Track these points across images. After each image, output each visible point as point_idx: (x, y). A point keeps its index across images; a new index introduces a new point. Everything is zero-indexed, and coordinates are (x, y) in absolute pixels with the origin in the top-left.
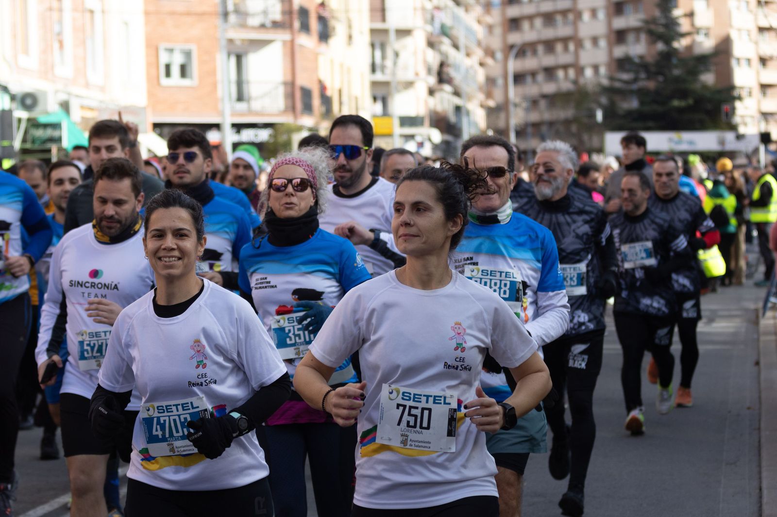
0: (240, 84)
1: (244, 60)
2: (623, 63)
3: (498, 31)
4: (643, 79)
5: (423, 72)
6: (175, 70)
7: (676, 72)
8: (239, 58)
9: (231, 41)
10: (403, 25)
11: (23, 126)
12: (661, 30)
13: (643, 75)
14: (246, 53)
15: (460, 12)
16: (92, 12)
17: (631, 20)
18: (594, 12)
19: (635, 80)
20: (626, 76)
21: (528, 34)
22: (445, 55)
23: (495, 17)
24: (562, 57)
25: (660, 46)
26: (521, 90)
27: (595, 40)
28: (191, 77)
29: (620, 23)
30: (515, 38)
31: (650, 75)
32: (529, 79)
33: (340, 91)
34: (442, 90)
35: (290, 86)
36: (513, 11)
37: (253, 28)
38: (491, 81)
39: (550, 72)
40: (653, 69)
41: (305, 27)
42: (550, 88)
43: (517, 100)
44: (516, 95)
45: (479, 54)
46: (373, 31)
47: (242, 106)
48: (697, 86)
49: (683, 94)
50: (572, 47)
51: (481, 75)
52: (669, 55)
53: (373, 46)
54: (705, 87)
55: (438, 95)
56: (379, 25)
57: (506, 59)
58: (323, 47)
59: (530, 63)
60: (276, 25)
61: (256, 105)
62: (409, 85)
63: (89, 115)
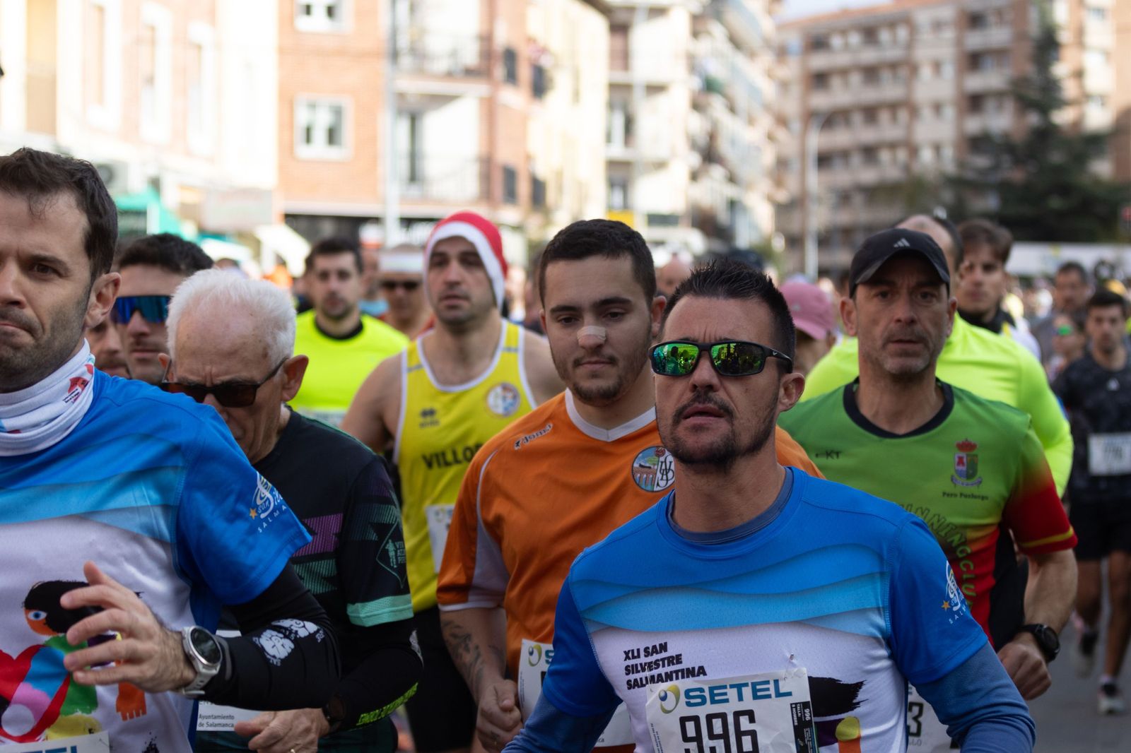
0: (414, 157)
1: (420, 122)
2: (978, 143)
3: (796, 90)
4: (1007, 167)
5: (682, 146)
6: (320, 135)
7: (1056, 157)
8: (414, 119)
9: (401, 96)
10: (656, 77)
12: (1034, 94)
13: (1006, 159)
14: (424, 112)
15: (740, 60)
16: (199, 47)
17: (990, 79)
18: (937, 66)
19: (996, 168)
20: (980, 162)
21: (839, 95)
22: (716, 123)
23: (791, 70)
24: (887, 130)
25: (1033, 119)
26: (827, 177)
27: (938, 108)
28: (343, 145)
29: (976, 82)
30: (821, 101)
31: (1018, 161)
32: (838, 164)
33: (560, 174)
34: (709, 173)
35: (487, 164)
36: (819, 61)
37: (436, 76)
38: (782, 163)
39: (870, 152)
40: (1022, 152)
41: (512, 77)
42: (868, 176)
43: (821, 193)
44: (817, 185)
45: (765, 122)
46: (613, 87)
47: (414, 191)
48: (1086, 180)
49: (1065, 190)
50: (903, 115)
51: (768, 157)
52: (1046, 134)
53: (611, 106)
54: (1097, 181)
55: (705, 181)
56: (620, 77)
57: (805, 131)
58: (536, 107)
59: (841, 138)
60: (470, 73)
61: (435, 190)
62: (660, 165)
63: (191, 198)
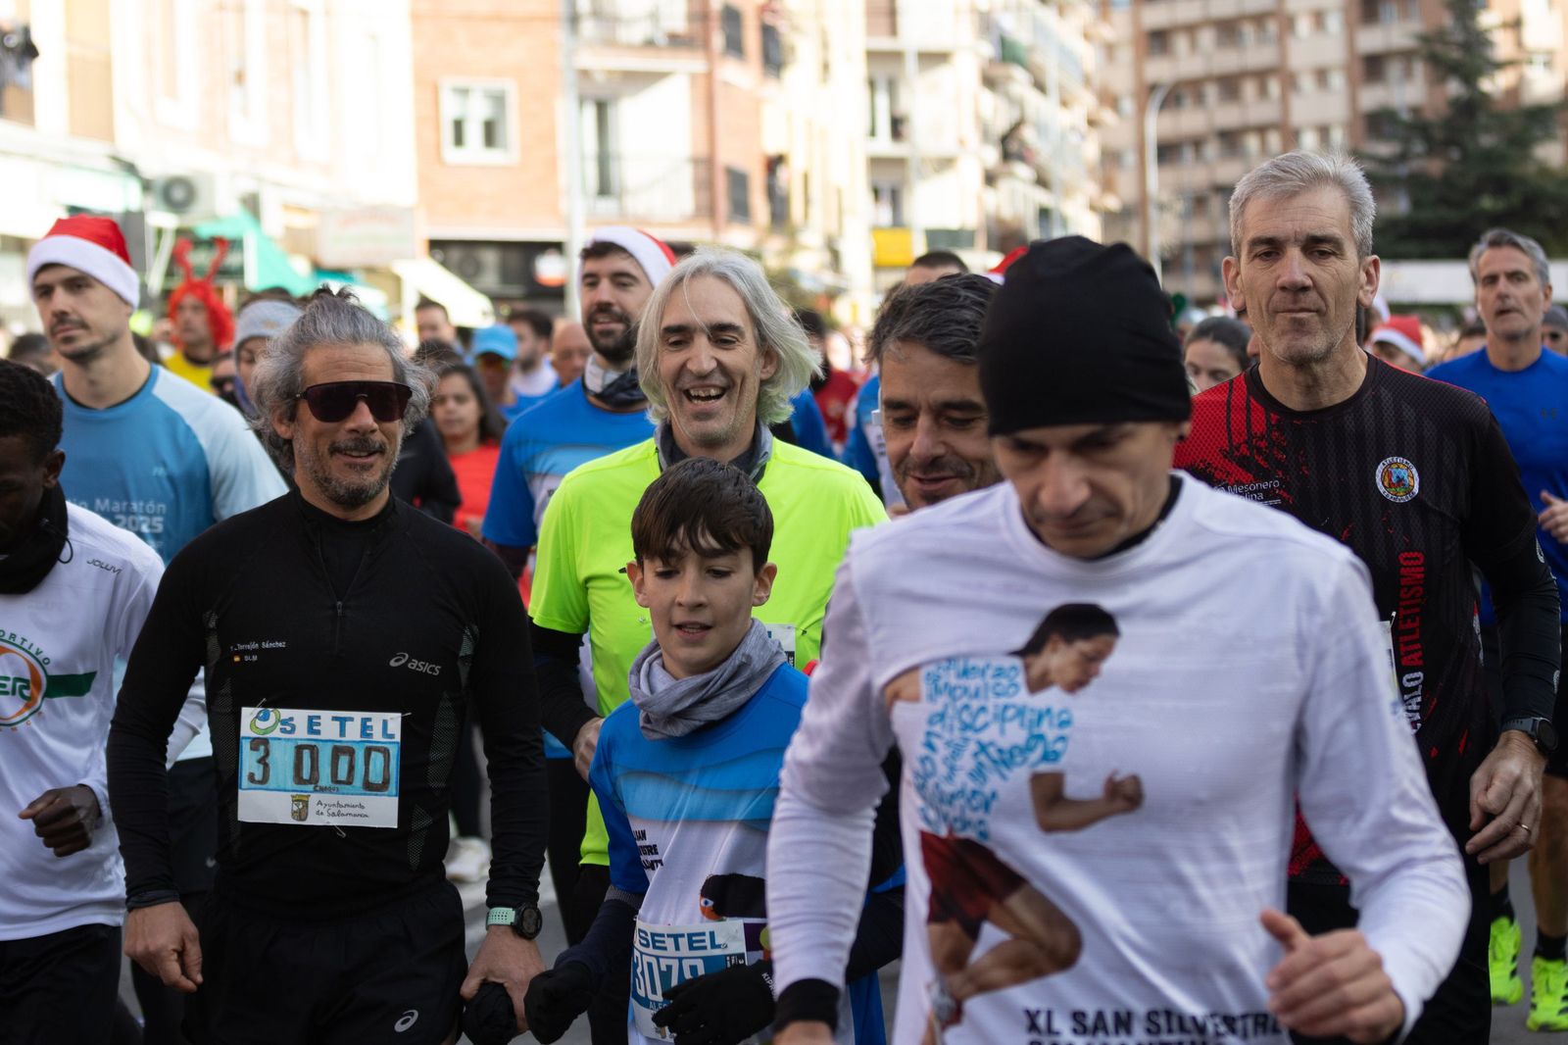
0: (604, 160)
1: (611, 112)
2: (1378, 122)
3: (1126, 55)
4: (1419, 156)
5: (973, 138)
6: (474, 133)
7: (1487, 141)
8: (602, 107)
9: (585, 74)
10: (933, 45)
11: (168, 244)
12: (1455, 54)
13: (1418, 147)
14: (616, 98)
15: (1048, 15)
16: (304, 13)
17: (1393, 34)
18: (1319, 18)
19: (1403, 157)
20: (1384, 149)
21: (1186, 62)
22: (1017, 103)
23: (1119, 27)
24: (1253, 108)
25: (1454, 88)
26: (1172, 175)
27: (1321, 75)
28: (505, 147)
29: (1372, 40)
30: (1161, 70)
31: (1434, 148)
32: (1188, 154)
33: (806, 178)
34: (1011, 175)
35: (705, 164)
36: (1155, 17)
37: (630, 47)
38: (1110, 158)
39: (1230, 139)
40: (1439, 134)
41: (735, 46)
42: (1230, 172)
43: (1165, 197)
44: (1161, 185)
45: (1086, 102)
46: (873, 56)
47: (607, 206)
48: (1530, 169)
49: (1501, 185)
50: (1274, 87)
51: (1091, 151)
52: (1471, 107)
53: (872, 84)
54: (1545, 171)
55: (1004, 185)
56: (884, 43)
57: (1141, 111)
58: (770, 88)
59: (1190, 121)
60: (676, 41)
61: (635, 204)
62: (945, 163)
63: (300, 221)
